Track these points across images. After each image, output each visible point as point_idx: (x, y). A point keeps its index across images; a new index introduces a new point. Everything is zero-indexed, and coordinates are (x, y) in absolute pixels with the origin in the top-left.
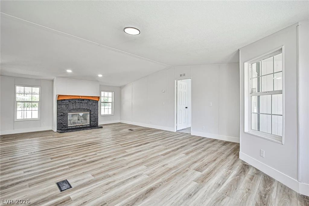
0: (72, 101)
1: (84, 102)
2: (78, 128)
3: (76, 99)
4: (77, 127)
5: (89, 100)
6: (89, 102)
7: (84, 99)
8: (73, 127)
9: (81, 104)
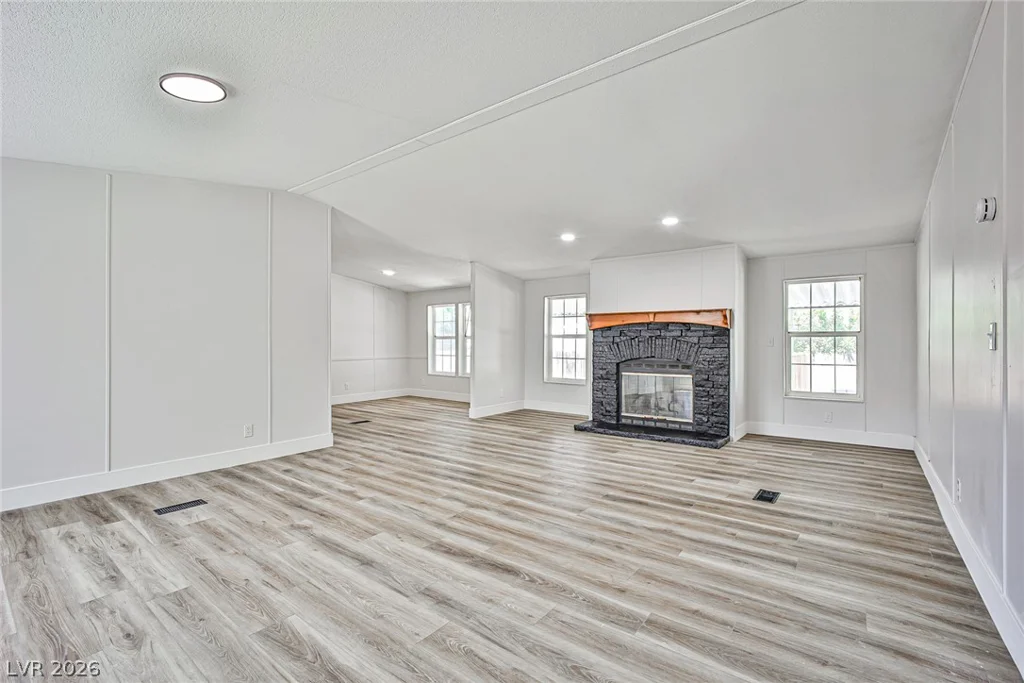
0: (629, 331)
1: (668, 334)
2: (651, 428)
3: (643, 324)
4: (647, 423)
5: (687, 326)
6: (689, 334)
7: (668, 324)
8: (635, 422)
9: (659, 342)
